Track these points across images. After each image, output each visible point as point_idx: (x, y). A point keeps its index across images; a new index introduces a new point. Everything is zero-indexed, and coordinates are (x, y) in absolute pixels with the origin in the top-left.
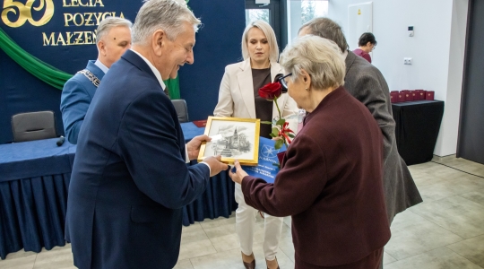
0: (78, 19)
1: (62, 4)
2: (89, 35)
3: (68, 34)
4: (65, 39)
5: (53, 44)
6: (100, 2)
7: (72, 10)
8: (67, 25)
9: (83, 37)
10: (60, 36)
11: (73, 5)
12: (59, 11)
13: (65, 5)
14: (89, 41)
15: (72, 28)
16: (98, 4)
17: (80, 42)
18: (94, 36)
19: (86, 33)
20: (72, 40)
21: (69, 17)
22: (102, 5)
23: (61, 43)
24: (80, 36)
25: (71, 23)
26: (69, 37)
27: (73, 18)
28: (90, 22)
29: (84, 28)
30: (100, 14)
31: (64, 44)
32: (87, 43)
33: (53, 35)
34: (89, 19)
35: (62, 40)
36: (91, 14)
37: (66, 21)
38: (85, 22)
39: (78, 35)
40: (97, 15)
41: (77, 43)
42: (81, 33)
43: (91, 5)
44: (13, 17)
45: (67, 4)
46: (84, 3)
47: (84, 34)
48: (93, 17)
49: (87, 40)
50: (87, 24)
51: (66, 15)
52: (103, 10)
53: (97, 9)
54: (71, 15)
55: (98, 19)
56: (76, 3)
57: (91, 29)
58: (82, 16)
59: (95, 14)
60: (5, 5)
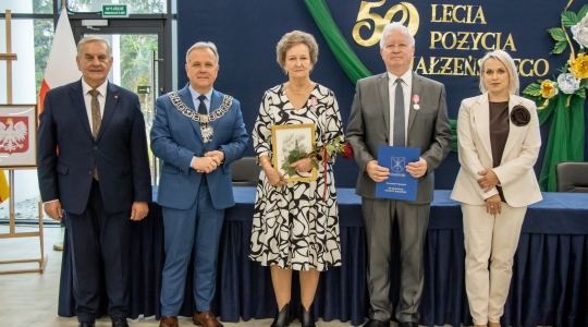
0: (449, 40)
1: (431, 17)
2: (460, 62)
3: (433, 59)
4: (428, 67)
6: (482, 17)
7: (442, 28)
8: (433, 47)
9: (452, 65)
10: (422, 61)
11: (445, 20)
12: (426, 26)
13: (434, 20)
14: (459, 71)
15: (439, 51)
16: (479, 20)
17: (447, 71)
18: (467, 65)
19: (456, 60)
20: (437, 68)
21: (437, 37)
22: (483, 22)
23: (420, 71)
24: (447, 64)
25: (438, 44)
26: (433, 63)
27: (443, 38)
28: (464, 45)
29: (454, 53)
30: (480, 34)
31: (425, 72)
32: (456, 73)
34: (463, 41)
35: (424, 68)
36: (467, 34)
37: (433, 41)
38: (458, 44)
39: (445, 61)
40: (475, 36)
41: (442, 73)
42: (450, 60)
43: (469, 21)
44: (366, 33)
45: (437, 18)
46: (459, 17)
47: (453, 61)
48: (470, 39)
49: (456, 70)
50: (459, 48)
51: (433, 33)
52: (484, 29)
53: (477, 28)
54: (440, 34)
55: (476, 42)
56: (448, 18)
57: (464, 54)
58: (454, 36)
59: (472, 34)
60: (360, 18)
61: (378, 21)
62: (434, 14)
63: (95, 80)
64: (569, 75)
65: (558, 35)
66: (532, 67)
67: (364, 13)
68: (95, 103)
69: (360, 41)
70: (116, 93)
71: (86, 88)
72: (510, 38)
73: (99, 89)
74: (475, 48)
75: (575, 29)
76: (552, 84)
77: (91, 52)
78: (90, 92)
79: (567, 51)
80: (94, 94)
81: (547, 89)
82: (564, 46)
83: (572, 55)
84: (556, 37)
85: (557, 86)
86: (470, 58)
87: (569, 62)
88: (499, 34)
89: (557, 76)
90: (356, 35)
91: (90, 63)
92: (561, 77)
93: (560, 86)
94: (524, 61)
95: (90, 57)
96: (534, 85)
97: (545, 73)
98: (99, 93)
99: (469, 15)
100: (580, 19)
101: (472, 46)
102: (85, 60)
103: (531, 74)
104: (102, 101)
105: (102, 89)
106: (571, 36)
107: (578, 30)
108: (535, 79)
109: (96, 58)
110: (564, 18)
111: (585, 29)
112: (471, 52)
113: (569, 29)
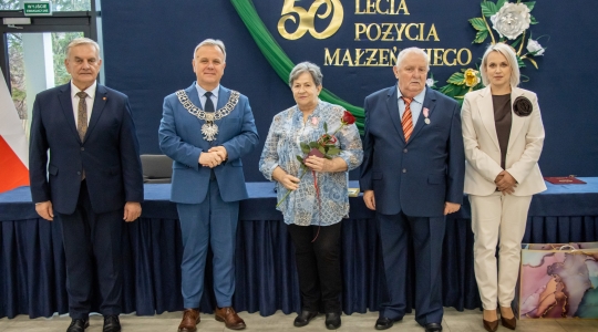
0: (374, 32)
1: (354, 9)
2: (385, 53)
3: (358, 50)
4: (353, 58)
5: (337, 64)
6: (405, 8)
7: (366, 19)
8: (357, 36)
9: (377, 56)
10: (347, 53)
11: (368, 12)
12: (350, 19)
13: (357, 12)
14: (385, 62)
15: (364, 43)
16: (402, 11)
17: (373, 62)
18: (392, 55)
19: (381, 51)
20: (363, 59)
21: (361, 28)
22: (407, 13)
23: (347, 63)
24: (373, 55)
25: (363, 36)
26: (358, 56)
27: (367, 30)
28: (389, 36)
29: (379, 44)
30: (403, 25)
31: (351, 64)
32: (381, 65)
33: (338, 51)
34: (388, 32)
35: (349, 59)
36: (391, 25)
37: (358, 33)
38: (382, 35)
39: (371, 53)
40: (399, 27)
41: (368, 64)
42: (375, 51)
43: (392, 13)
44: (291, 27)
45: (361, 10)
46: (383, 9)
47: (378, 52)
48: (393, 30)
49: (381, 61)
50: (384, 39)
51: (357, 25)
52: (407, 20)
53: (400, 19)
54: (364, 25)
55: (400, 33)
56: (372, 9)
57: (389, 45)
58: (378, 27)
59: (396, 25)
60: (284, 12)
61: (302, 14)
62: (358, 6)
63: (84, 82)
65: (478, 24)
66: (455, 56)
67: (288, 6)
68: (83, 105)
69: (286, 35)
70: (105, 95)
71: (75, 90)
72: (433, 28)
73: (86, 91)
74: (399, 39)
75: (494, 19)
76: (473, 73)
77: (80, 55)
78: (78, 94)
79: (488, 40)
80: (82, 95)
81: (471, 77)
82: (485, 36)
84: (477, 27)
86: (395, 48)
88: (422, 25)
90: (281, 28)
91: (79, 67)
94: (447, 51)
95: (80, 60)
96: (458, 74)
97: (468, 63)
98: (87, 95)
99: (392, 5)
100: (498, 9)
101: (396, 37)
102: (75, 64)
103: (455, 64)
104: (90, 103)
105: (91, 92)
106: (491, 25)
107: (497, 20)
108: (458, 69)
109: (86, 61)
110: (484, 8)
111: (504, 18)
112: (395, 43)
113: (488, 19)
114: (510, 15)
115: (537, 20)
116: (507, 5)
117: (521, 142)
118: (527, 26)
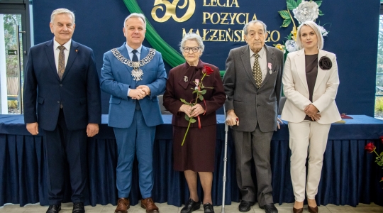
0: (215, 18)
1: (203, 3)
2: (222, 33)
3: (205, 30)
6: (236, 3)
7: (210, 10)
8: (205, 22)
9: (217, 34)
10: (198, 32)
11: (212, 5)
12: (200, 9)
13: (205, 5)
14: (222, 38)
15: (209, 26)
16: (234, 5)
17: (214, 38)
18: (227, 34)
19: (220, 31)
20: (208, 36)
21: (207, 16)
22: (237, 6)
24: (214, 34)
25: (208, 21)
26: (205, 34)
27: (211, 17)
28: (225, 21)
29: (219, 27)
30: (235, 14)
32: (220, 40)
33: (191, 30)
34: (224, 19)
36: (227, 14)
37: (205, 19)
38: (221, 21)
39: (213, 32)
40: (232, 15)
41: (211, 40)
42: (216, 31)
43: (228, 6)
45: (207, 4)
46: (221, 3)
47: (218, 32)
48: (228, 17)
49: (220, 38)
50: (222, 23)
51: (205, 14)
52: (238, 11)
53: (233, 10)
54: (208, 14)
55: (233, 19)
56: (214, 3)
57: (226, 27)
58: (218, 15)
59: (230, 14)
60: (156, 3)
61: (168, 5)
62: (205, 1)
63: (63, 39)
64: (292, 41)
65: (285, 15)
66: (270, 35)
68: (62, 55)
69: (156, 19)
70: (77, 48)
71: (56, 45)
72: (255, 16)
74: (232, 23)
75: (295, 11)
76: (281, 47)
78: (59, 47)
79: (291, 26)
80: (62, 48)
82: (289, 23)
83: (294, 28)
84: (283, 16)
85: (285, 48)
86: (229, 29)
87: (292, 32)
88: (248, 14)
89: (285, 42)
90: (154, 14)
92: (287, 42)
93: (287, 48)
95: (61, 24)
97: (278, 40)
98: (65, 48)
99: (228, 1)
100: (298, 5)
101: (230, 22)
104: (67, 53)
105: (67, 46)
106: (293, 15)
107: (297, 12)
109: (65, 25)
110: (288, 4)
111: (302, 11)
112: (230, 26)
113: (291, 12)
114: (305, 9)
115: (323, 13)
116: (303, 2)
117: (323, 87)
118: (317, 17)
